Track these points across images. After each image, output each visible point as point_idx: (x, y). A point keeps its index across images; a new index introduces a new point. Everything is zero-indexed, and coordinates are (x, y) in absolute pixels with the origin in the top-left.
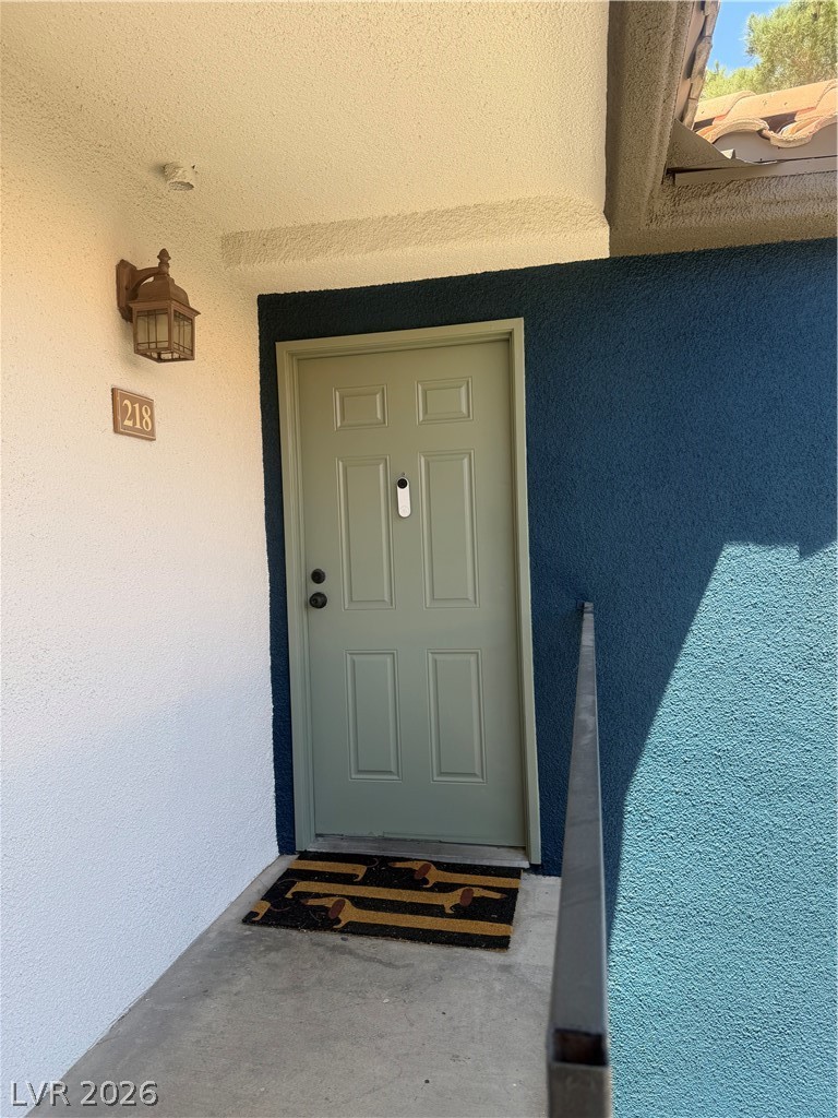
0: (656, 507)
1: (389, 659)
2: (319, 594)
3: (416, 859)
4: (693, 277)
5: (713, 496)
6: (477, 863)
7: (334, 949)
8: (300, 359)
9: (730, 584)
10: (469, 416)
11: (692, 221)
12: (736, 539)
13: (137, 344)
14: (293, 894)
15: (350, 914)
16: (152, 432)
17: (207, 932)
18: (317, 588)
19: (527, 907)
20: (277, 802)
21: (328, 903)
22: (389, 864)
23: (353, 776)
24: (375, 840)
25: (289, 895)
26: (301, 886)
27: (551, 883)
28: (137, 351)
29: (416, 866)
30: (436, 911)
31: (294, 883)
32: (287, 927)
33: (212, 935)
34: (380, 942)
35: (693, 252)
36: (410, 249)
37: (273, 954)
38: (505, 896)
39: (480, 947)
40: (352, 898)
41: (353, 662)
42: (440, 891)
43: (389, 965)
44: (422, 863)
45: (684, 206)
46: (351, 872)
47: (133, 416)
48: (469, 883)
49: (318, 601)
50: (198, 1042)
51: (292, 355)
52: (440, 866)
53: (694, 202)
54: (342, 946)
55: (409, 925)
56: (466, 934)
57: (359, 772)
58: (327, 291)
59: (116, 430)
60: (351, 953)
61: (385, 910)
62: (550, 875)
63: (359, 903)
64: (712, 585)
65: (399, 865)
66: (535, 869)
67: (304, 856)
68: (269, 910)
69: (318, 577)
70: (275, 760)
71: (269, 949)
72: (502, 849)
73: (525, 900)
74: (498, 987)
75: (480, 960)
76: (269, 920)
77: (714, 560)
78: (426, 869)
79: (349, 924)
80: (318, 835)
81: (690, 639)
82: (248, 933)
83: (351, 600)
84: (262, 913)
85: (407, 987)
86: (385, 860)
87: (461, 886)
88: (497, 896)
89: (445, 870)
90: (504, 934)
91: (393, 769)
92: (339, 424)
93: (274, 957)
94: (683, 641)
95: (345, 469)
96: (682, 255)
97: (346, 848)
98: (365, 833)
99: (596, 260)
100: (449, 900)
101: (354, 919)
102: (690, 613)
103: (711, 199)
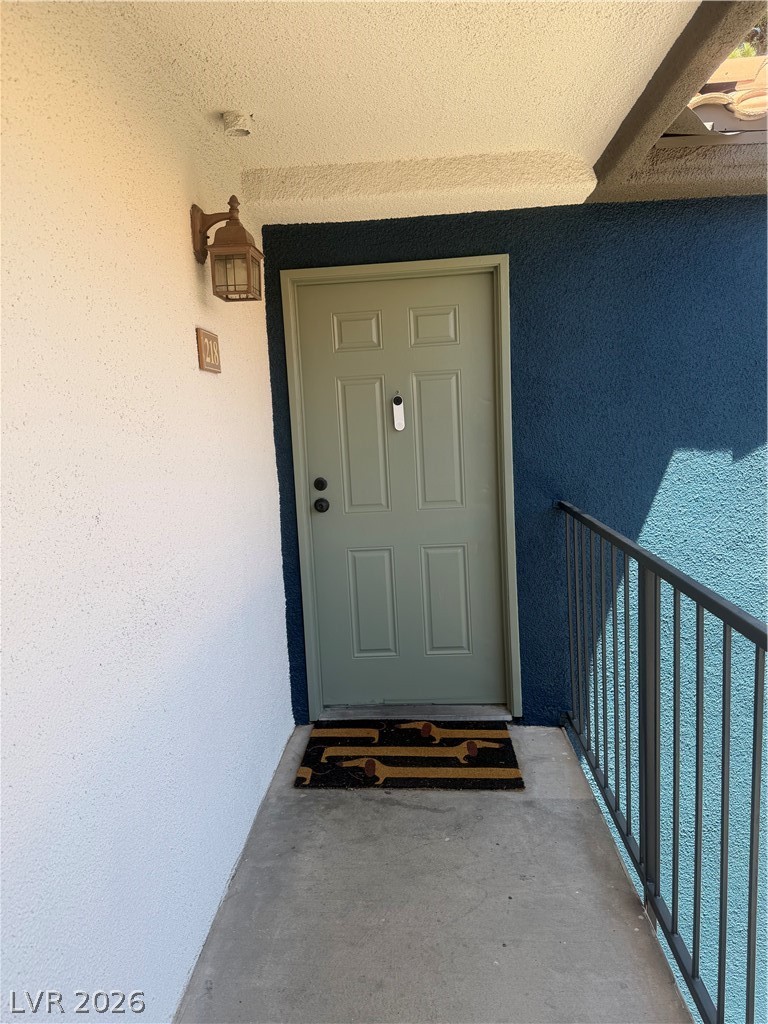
0: (619, 420)
1: (386, 554)
2: (321, 500)
3: (418, 720)
4: (653, 223)
5: (666, 411)
6: (468, 719)
7: (383, 802)
8: (301, 286)
9: (678, 483)
10: (456, 340)
11: (665, 179)
12: (683, 446)
13: (215, 286)
14: (327, 758)
15: (383, 772)
16: (219, 367)
17: (267, 798)
18: (319, 494)
19: (523, 753)
20: (291, 682)
21: (362, 763)
22: (397, 726)
23: (356, 655)
24: (376, 707)
25: (323, 760)
26: (330, 751)
27: (533, 731)
28: (216, 293)
29: (419, 726)
30: (452, 762)
31: (322, 751)
32: (335, 787)
33: (273, 800)
34: (418, 792)
35: (653, 202)
36: (420, 192)
37: (334, 811)
38: (502, 745)
39: (502, 789)
40: (379, 758)
41: (354, 558)
42: (448, 745)
43: (435, 810)
44: (423, 723)
45: (660, 166)
46: (365, 735)
47: (210, 353)
48: (469, 737)
49: (321, 506)
50: (310, 889)
51: (293, 282)
52: (438, 724)
53: (669, 163)
54: (389, 799)
55: (436, 776)
56: (486, 780)
57: (361, 651)
58: (328, 224)
59: (201, 367)
60: (399, 803)
61: (411, 765)
62: (529, 725)
63: (387, 761)
64: (664, 484)
65: (404, 726)
66: (517, 721)
67: (318, 725)
68: (313, 774)
69: (320, 484)
70: (289, 645)
71: (329, 807)
72: (486, 707)
73: (519, 747)
74: (530, 819)
75: (506, 799)
76: (317, 783)
77: (666, 464)
78: (427, 727)
79: (387, 780)
80: (325, 707)
81: (646, 529)
82: (303, 796)
83: (351, 504)
84: (309, 777)
85: (458, 827)
86: (391, 723)
87: (463, 740)
88: (496, 746)
89: (443, 727)
90: (516, 776)
91: (391, 647)
92: (337, 347)
93: (337, 813)
94: (640, 531)
95: (344, 388)
96: (644, 204)
97: (352, 716)
98: (368, 702)
99: (572, 206)
100: (460, 752)
101: (388, 775)
102: (646, 507)
103: (683, 161)
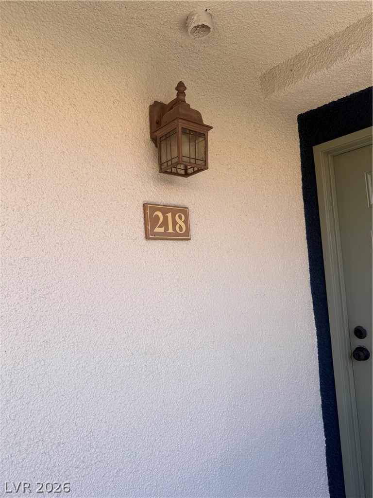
8: (336, 156)
13: (161, 164)
16: (187, 234)
18: (359, 342)
28: (161, 171)
47: (165, 223)
49: (358, 355)
51: (327, 153)
59: (147, 238)
69: (359, 333)
